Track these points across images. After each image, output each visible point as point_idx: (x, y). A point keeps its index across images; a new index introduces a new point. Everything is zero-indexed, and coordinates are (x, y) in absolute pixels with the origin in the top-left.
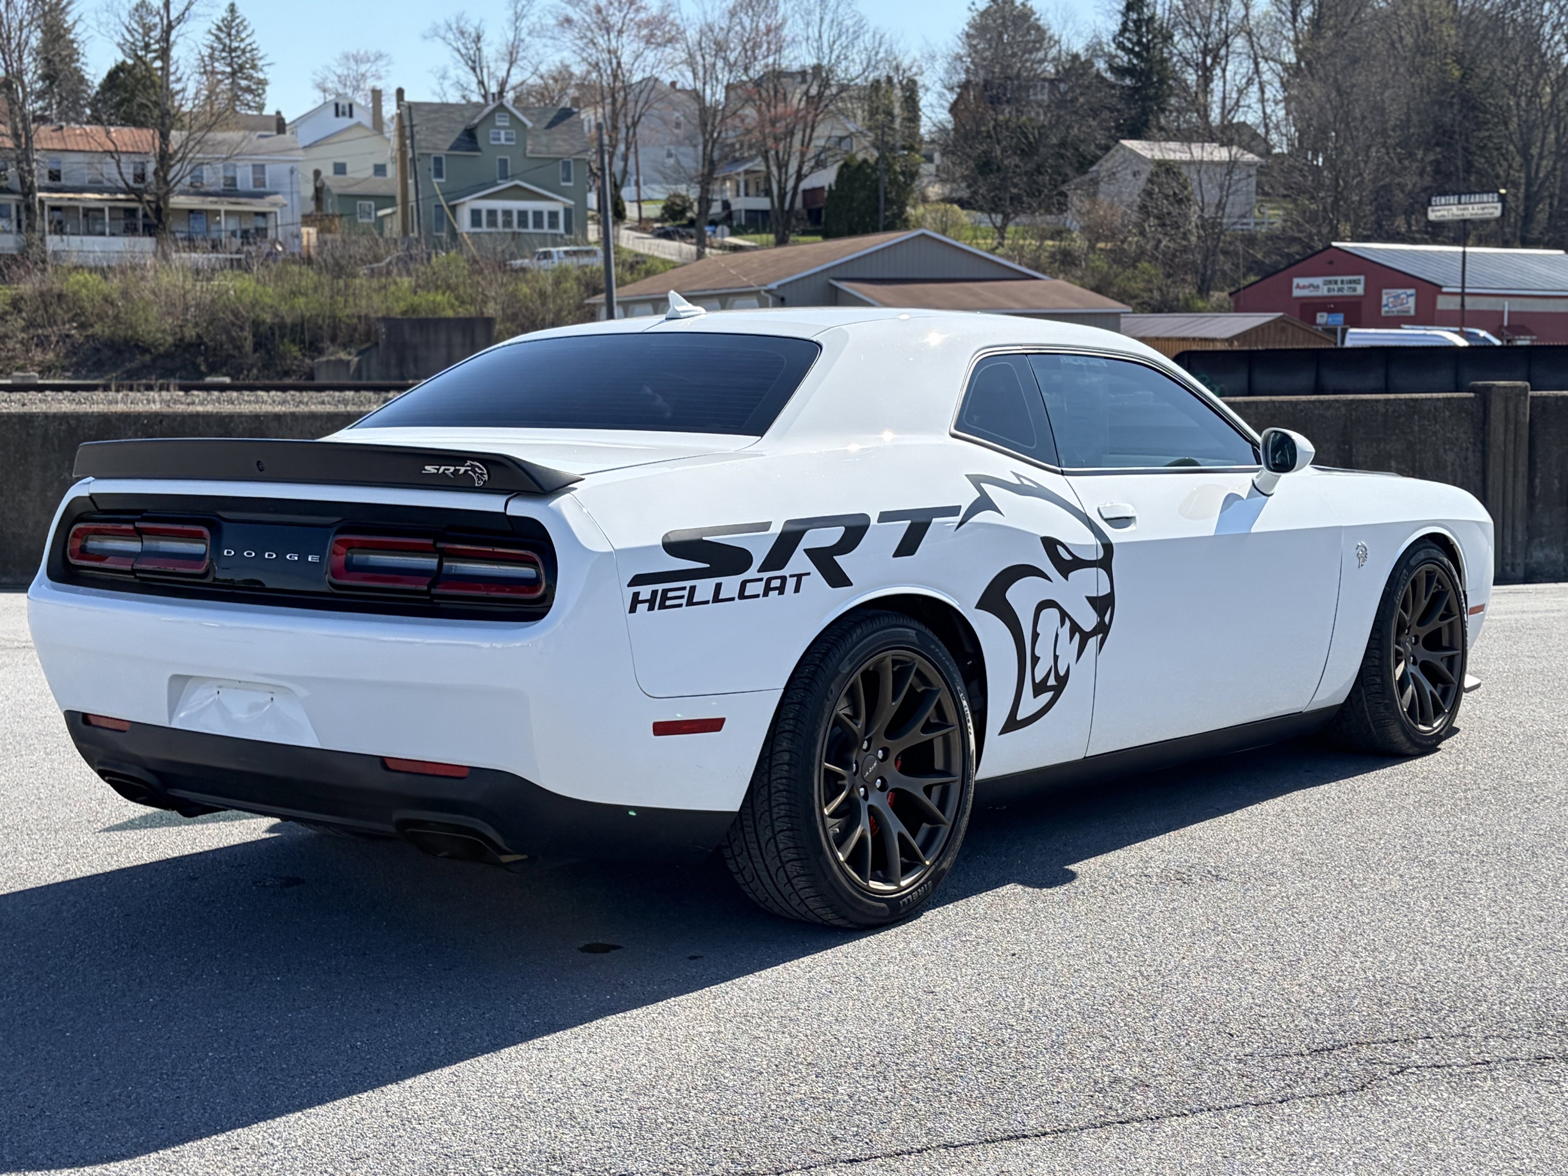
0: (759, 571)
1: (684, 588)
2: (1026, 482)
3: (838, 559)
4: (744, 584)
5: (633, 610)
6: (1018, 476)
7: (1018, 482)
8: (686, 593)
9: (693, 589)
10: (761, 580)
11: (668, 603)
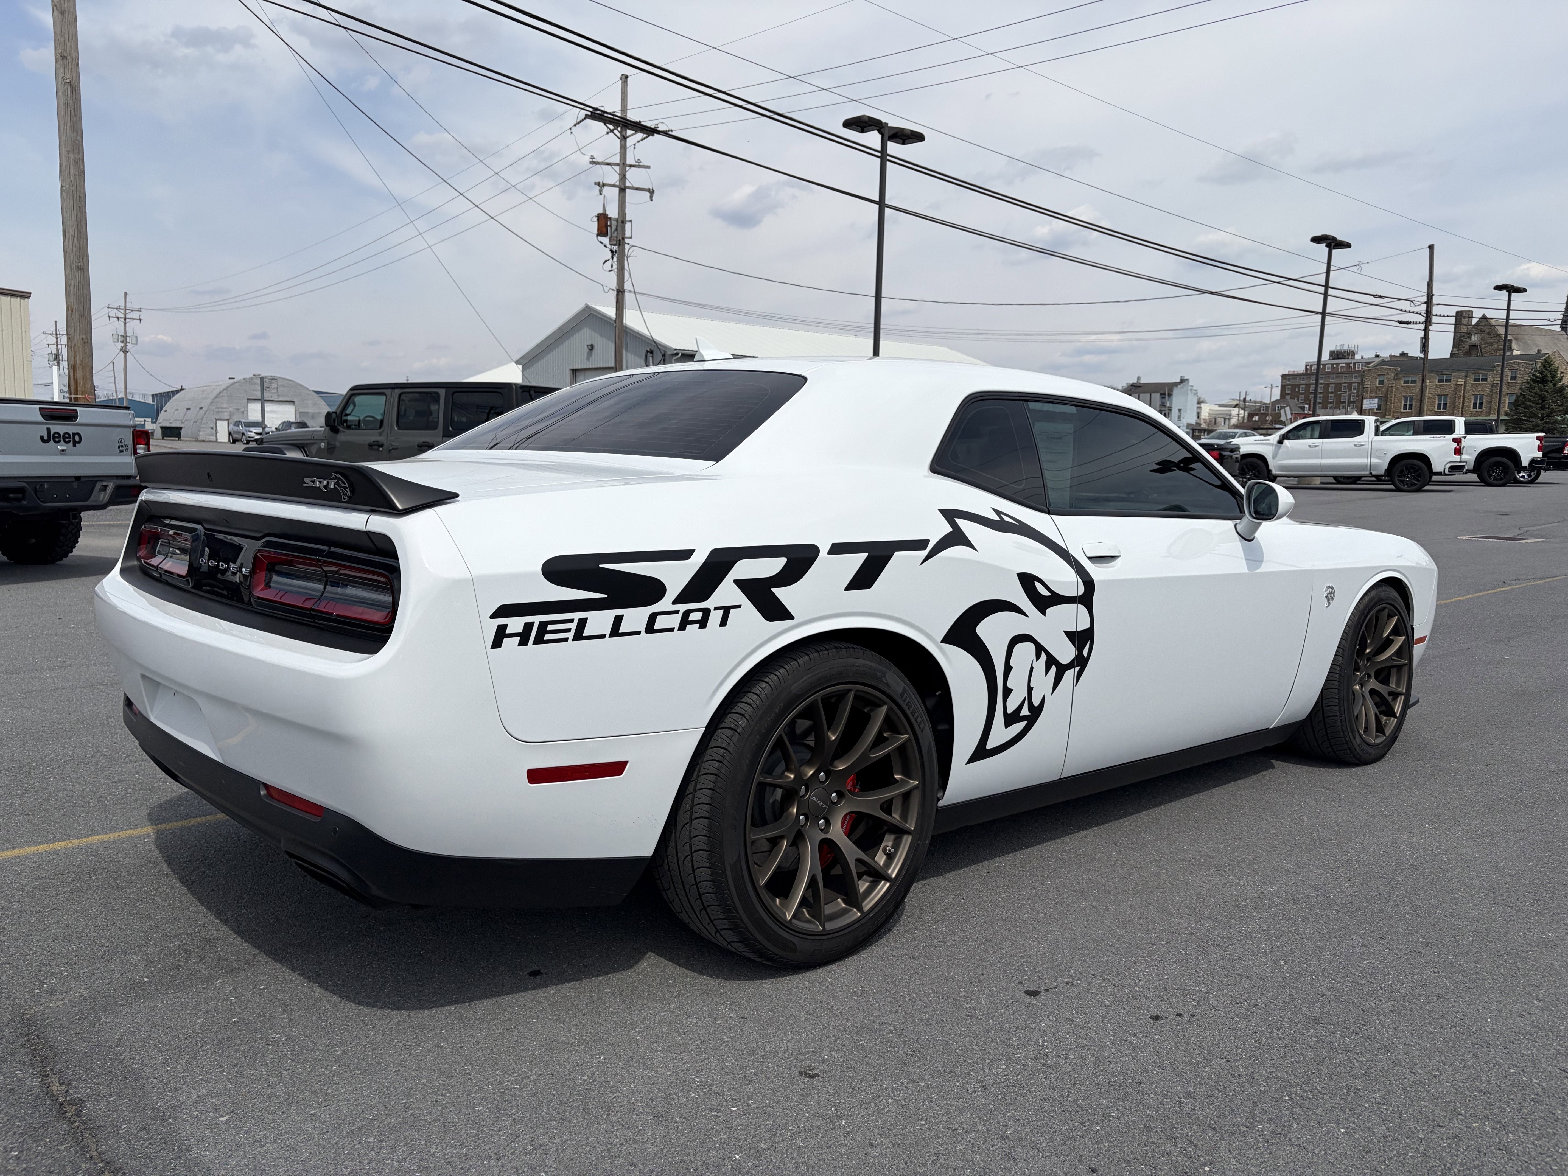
0: (674, 603)
1: (571, 621)
2: (1006, 519)
3: (776, 591)
4: (653, 618)
5: (497, 643)
6: (998, 513)
7: (998, 519)
8: (573, 626)
9: (582, 623)
10: (677, 612)
11: (547, 637)
